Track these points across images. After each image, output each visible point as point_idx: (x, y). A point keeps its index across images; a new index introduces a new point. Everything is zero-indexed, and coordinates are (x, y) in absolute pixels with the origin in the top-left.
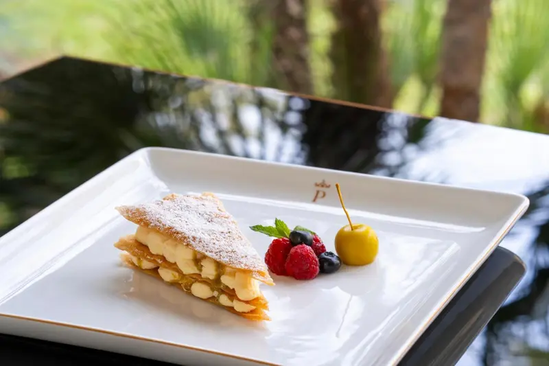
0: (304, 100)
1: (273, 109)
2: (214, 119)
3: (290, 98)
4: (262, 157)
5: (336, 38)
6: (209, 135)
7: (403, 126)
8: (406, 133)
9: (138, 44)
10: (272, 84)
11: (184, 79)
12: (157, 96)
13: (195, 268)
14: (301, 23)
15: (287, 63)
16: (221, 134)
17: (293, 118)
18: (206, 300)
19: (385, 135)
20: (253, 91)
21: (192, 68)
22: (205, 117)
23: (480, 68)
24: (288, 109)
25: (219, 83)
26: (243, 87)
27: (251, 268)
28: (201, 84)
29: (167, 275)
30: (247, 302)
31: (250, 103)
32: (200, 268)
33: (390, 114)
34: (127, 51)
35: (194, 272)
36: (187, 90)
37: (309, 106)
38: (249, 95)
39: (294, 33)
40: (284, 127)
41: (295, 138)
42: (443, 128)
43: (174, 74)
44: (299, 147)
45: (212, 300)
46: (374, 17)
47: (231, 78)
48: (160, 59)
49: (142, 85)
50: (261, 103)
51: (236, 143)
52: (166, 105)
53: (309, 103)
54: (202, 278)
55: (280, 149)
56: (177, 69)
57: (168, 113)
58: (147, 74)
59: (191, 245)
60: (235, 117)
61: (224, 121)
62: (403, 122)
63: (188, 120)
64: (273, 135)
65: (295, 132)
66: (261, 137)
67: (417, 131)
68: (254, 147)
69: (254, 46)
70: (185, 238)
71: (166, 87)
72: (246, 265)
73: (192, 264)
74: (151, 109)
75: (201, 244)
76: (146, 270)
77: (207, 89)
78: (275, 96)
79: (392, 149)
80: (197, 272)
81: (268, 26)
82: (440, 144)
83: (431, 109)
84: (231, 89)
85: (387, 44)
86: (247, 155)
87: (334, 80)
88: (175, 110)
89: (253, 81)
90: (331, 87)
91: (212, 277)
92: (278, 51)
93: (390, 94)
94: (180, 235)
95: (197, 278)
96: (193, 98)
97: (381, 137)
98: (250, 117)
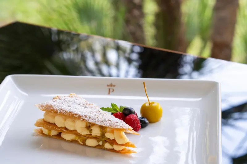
0: (141, 47)
1: (124, 51)
2: (93, 56)
3: (133, 46)
4: (118, 76)
5: (157, 16)
6: (91, 64)
7: (191, 62)
8: (193, 65)
9: (55, 16)
10: (124, 39)
11: (78, 35)
12: (64, 43)
13: (88, 131)
14: (140, 7)
15: (132, 28)
16: (97, 64)
17: (135, 56)
18: (95, 147)
19: (182, 66)
20: (114, 42)
21: (83, 29)
22: (89, 55)
23: (232, 33)
24: (132, 51)
25: (96, 37)
26: (109, 40)
27: (124, 128)
28: (88, 37)
29: (68, 137)
30: (122, 145)
31: (113, 48)
32: (91, 131)
33: (185, 55)
34: (50, 20)
35: (87, 133)
36: (80, 41)
37: (143, 50)
38: (112, 44)
39: (136, 12)
40: (130, 61)
41: (136, 67)
42: (213, 63)
43: (73, 32)
44: (137, 71)
45: (98, 147)
46: (178, 5)
47: (103, 35)
48: (66, 24)
49: (57, 37)
50: (118, 48)
51: (105, 69)
52: (69, 48)
53: (143, 49)
54: (93, 136)
55: (127, 72)
56: (75, 30)
57: (70, 52)
58: (60, 32)
59: (85, 120)
60: (104, 55)
61: (99, 57)
62: (191, 60)
63: (80, 56)
64: (124, 65)
65: (135, 64)
66: (118, 66)
67: (198, 65)
68: (114, 71)
69: (115, 19)
70: (81, 116)
71: (69, 39)
72: (121, 127)
73: (86, 129)
74: (61, 50)
75: (91, 119)
76: (53, 136)
77: (90, 40)
78: (126, 45)
79: (186, 74)
80: (89, 133)
81: (123, 9)
82: (211, 71)
83: (206, 53)
84: (103, 41)
85: (184, 19)
86: (110, 75)
87: (156, 37)
88: (74, 51)
89: (114, 37)
90: (155, 41)
91: (99, 135)
92: (127, 22)
93: (186, 45)
94: (77, 116)
95: (90, 136)
96: (83, 44)
97: (180, 67)
98: (112, 55)
